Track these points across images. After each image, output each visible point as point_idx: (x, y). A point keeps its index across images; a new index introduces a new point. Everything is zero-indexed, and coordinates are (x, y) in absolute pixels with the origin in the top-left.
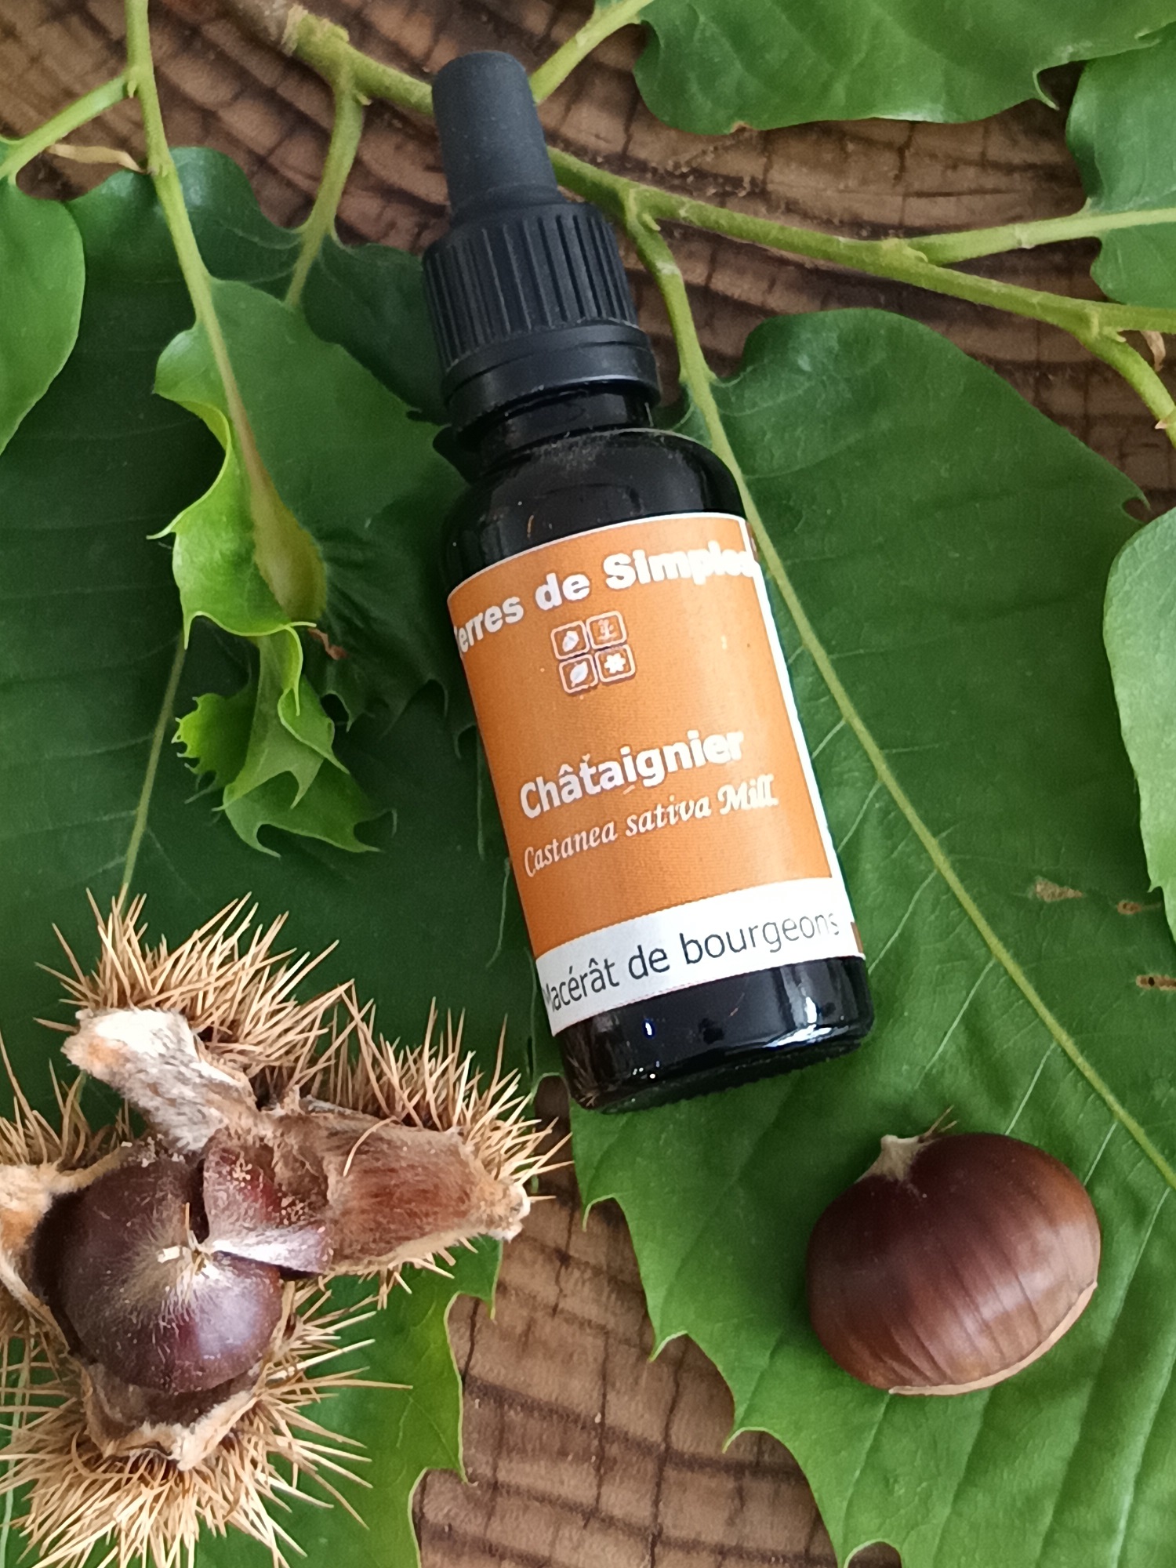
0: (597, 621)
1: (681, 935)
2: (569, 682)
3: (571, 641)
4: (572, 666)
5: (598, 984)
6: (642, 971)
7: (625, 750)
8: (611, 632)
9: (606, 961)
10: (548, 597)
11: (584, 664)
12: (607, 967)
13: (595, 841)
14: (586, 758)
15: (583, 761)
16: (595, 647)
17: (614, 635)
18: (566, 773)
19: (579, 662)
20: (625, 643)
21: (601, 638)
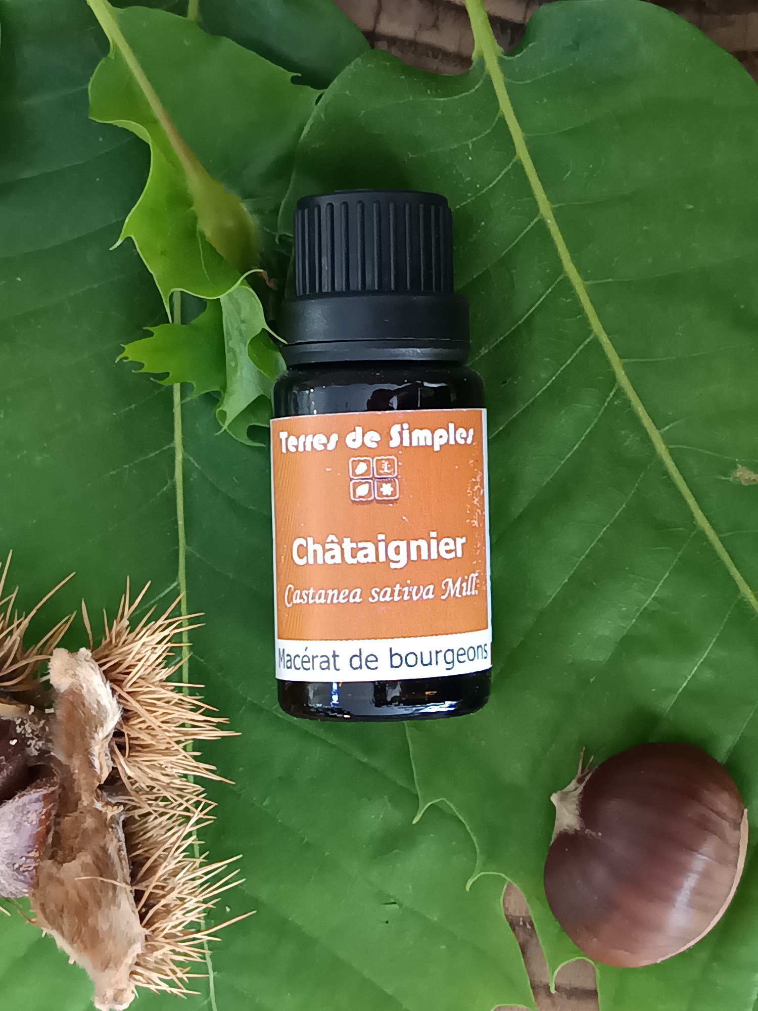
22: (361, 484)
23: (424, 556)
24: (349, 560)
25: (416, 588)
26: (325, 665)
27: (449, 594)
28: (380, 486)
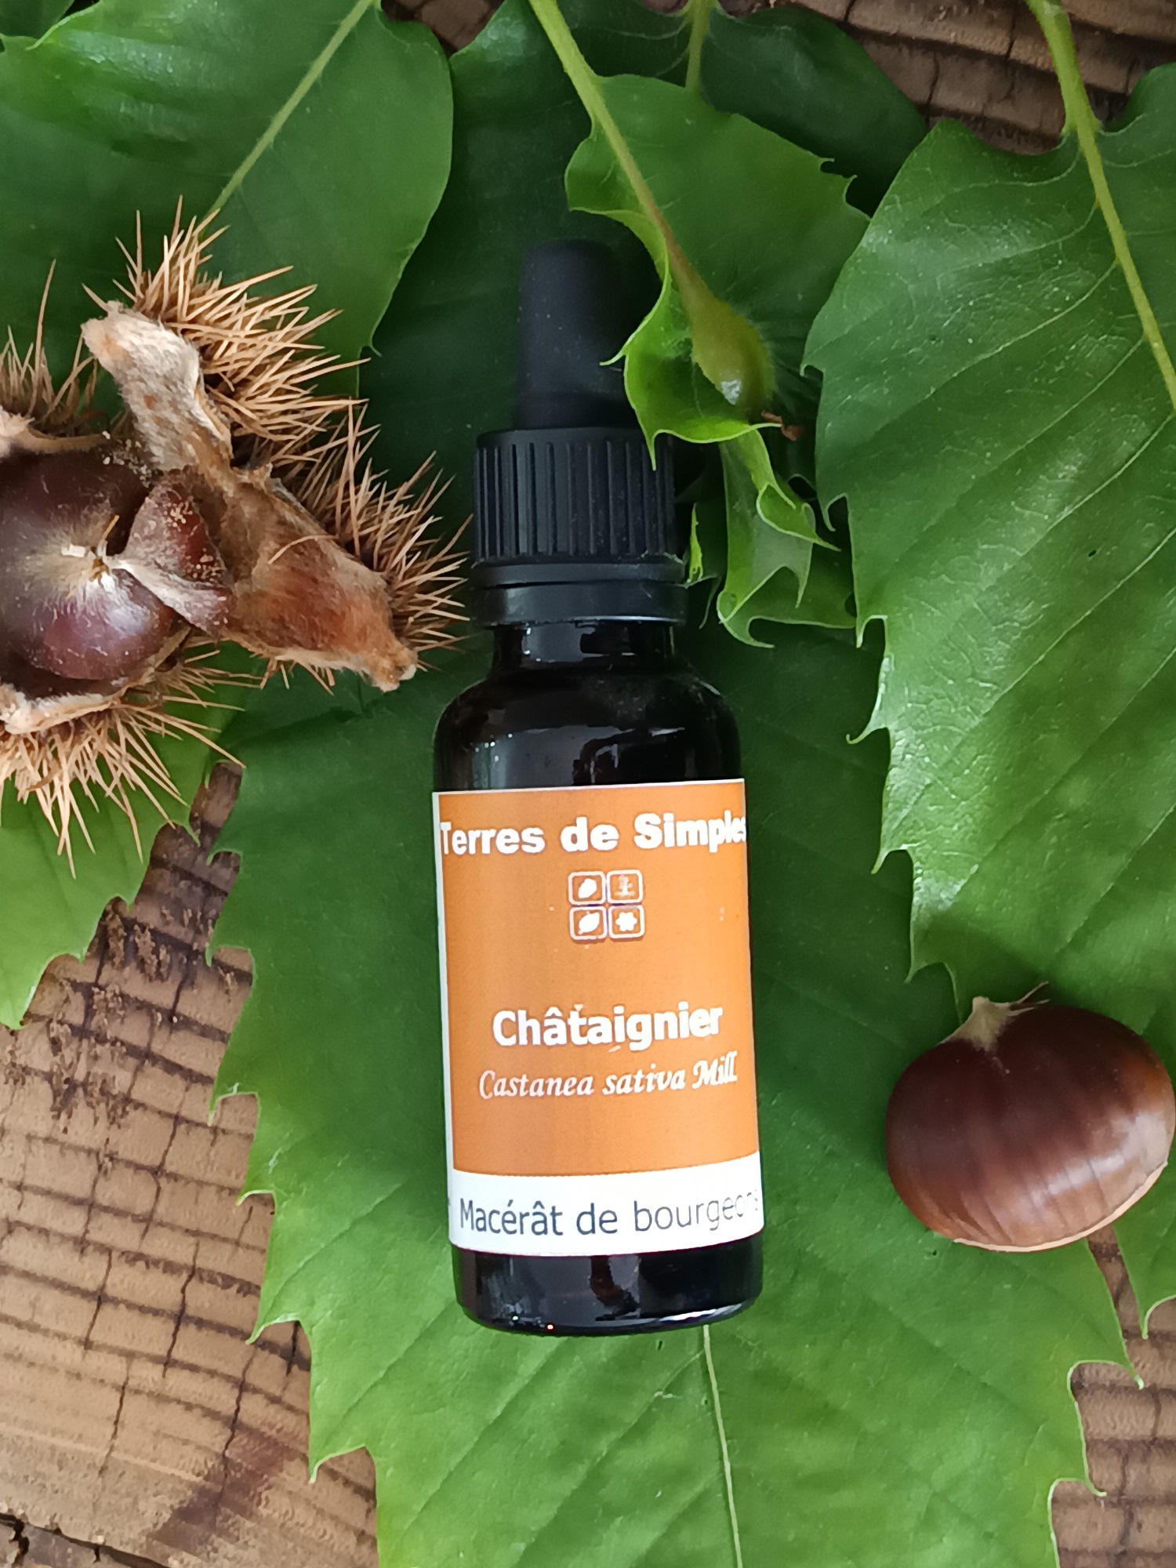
0: (618, 876)
1: (635, 1203)
2: (577, 929)
3: (588, 889)
4: (584, 914)
5: (540, 1228)
6: (589, 1228)
7: (619, 1010)
8: (629, 890)
9: (554, 1208)
10: (574, 839)
11: (597, 915)
12: (554, 1214)
13: (570, 1090)
14: (579, 1007)
15: (574, 1010)
16: (611, 901)
17: (632, 893)
18: (553, 1016)
19: (592, 912)
20: (640, 903)
21: (619, 894)
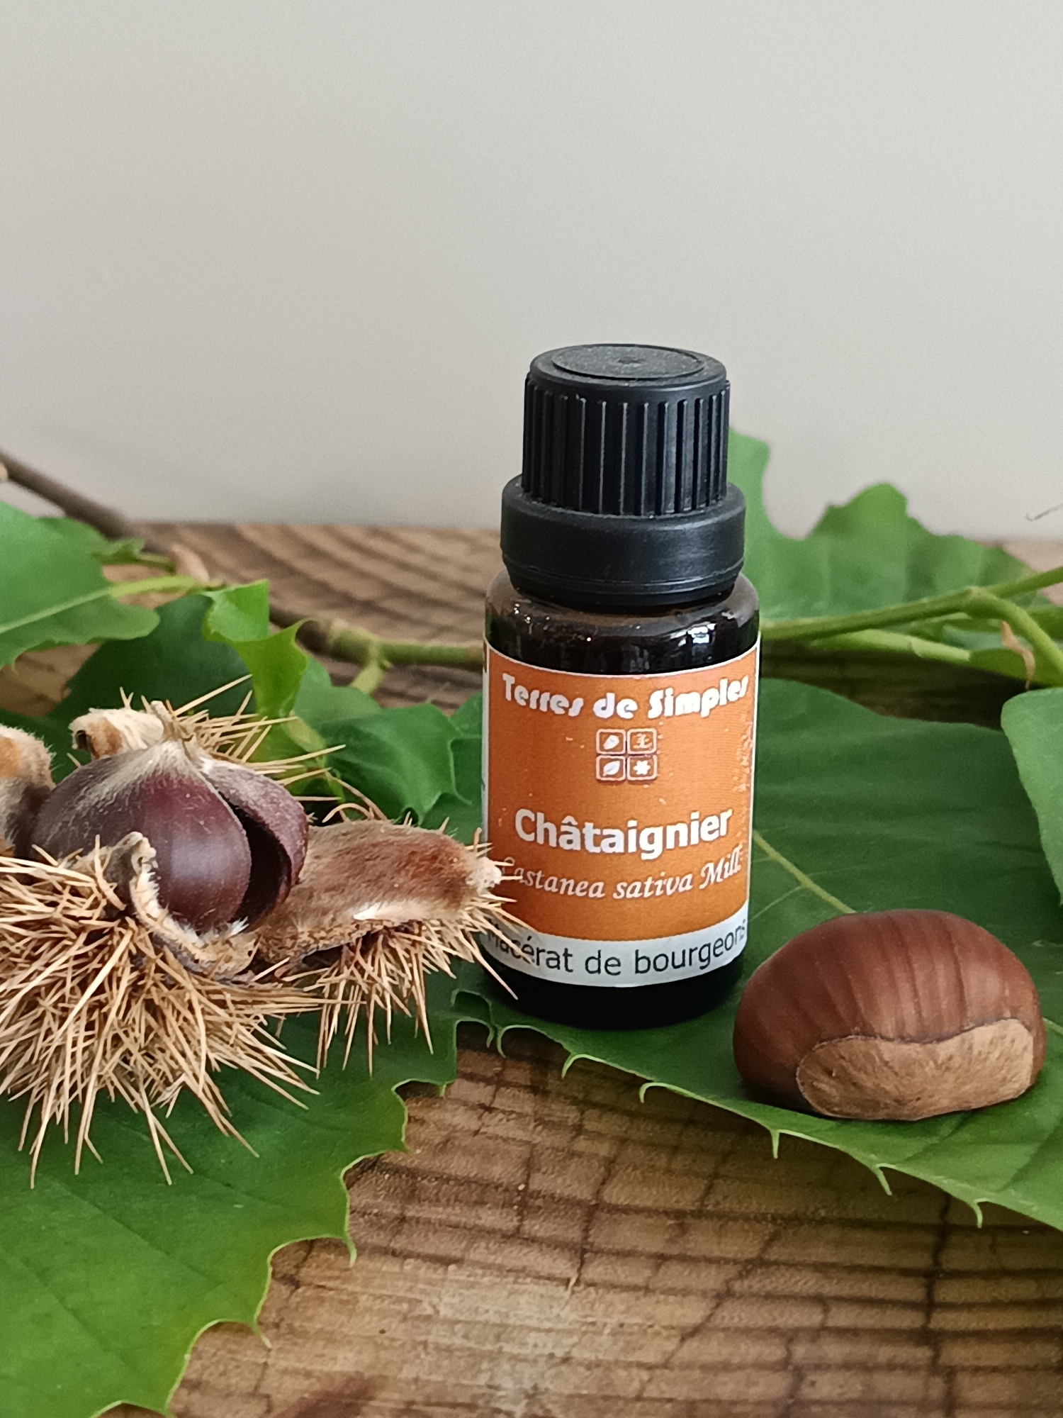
22: (611, 760)
23: (683, 842)
24: (591, 848)
25: (671, 880)
26: (553, 963)
27: (710, 881)
28: (633, 765)
